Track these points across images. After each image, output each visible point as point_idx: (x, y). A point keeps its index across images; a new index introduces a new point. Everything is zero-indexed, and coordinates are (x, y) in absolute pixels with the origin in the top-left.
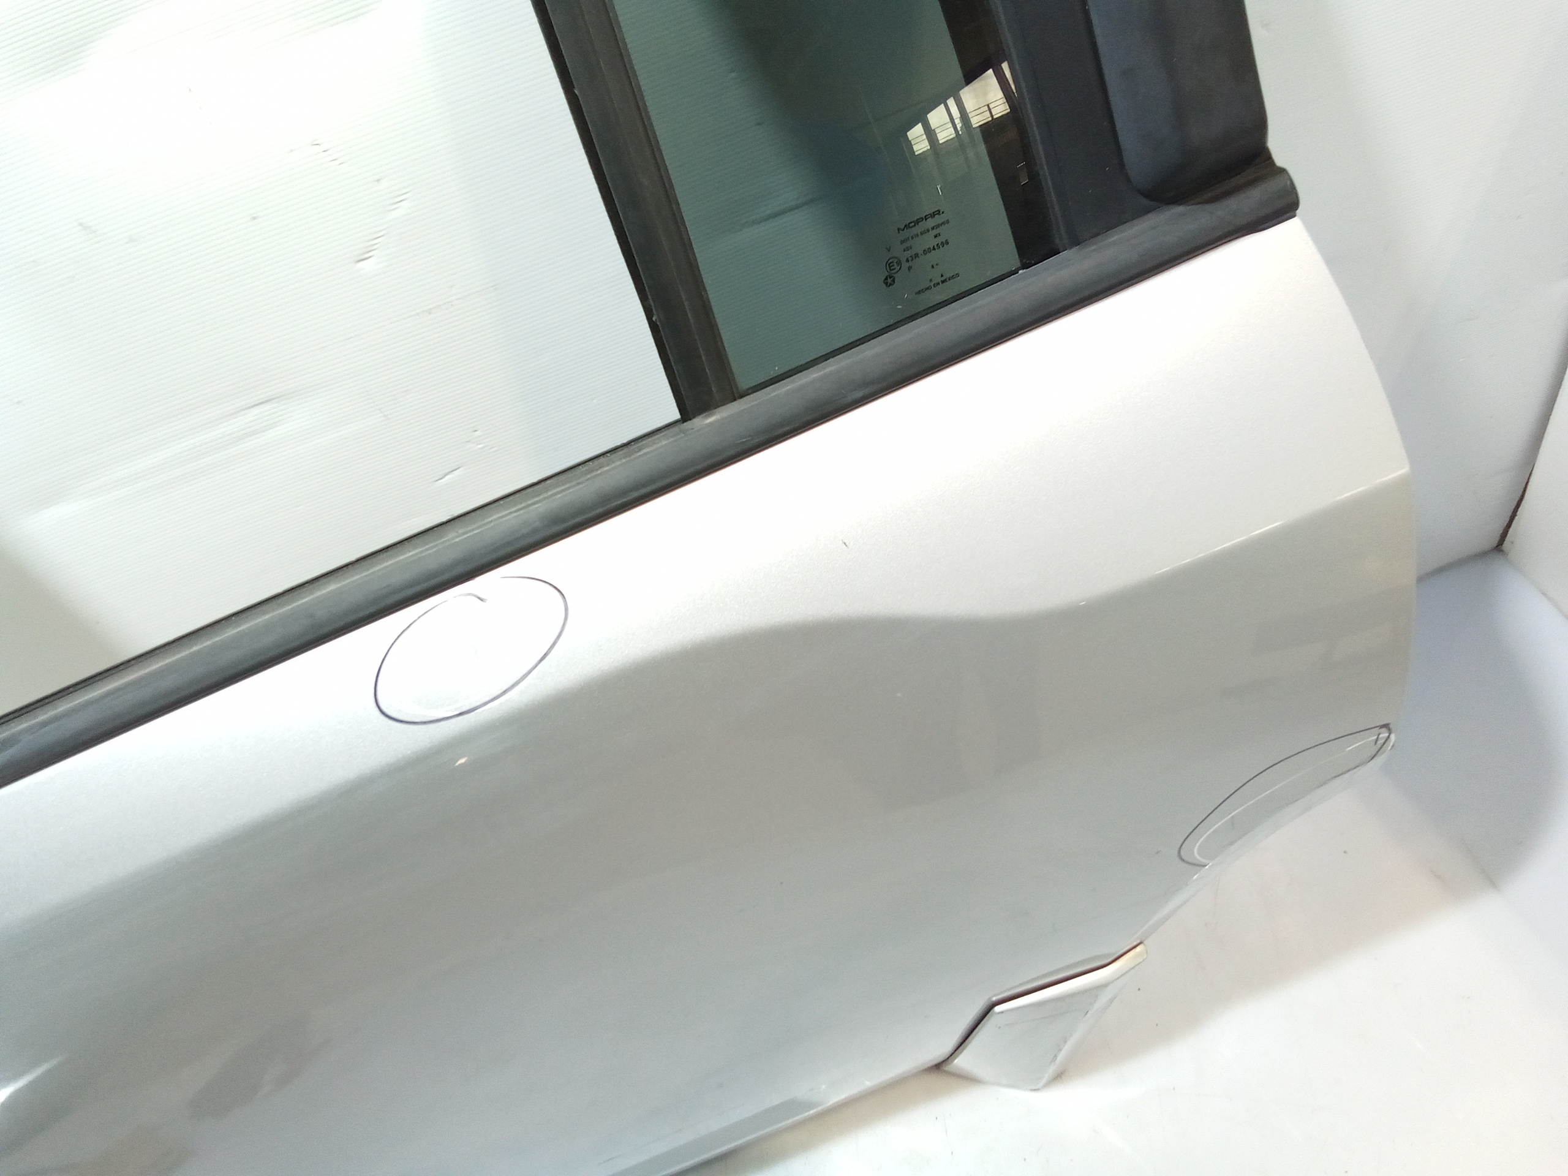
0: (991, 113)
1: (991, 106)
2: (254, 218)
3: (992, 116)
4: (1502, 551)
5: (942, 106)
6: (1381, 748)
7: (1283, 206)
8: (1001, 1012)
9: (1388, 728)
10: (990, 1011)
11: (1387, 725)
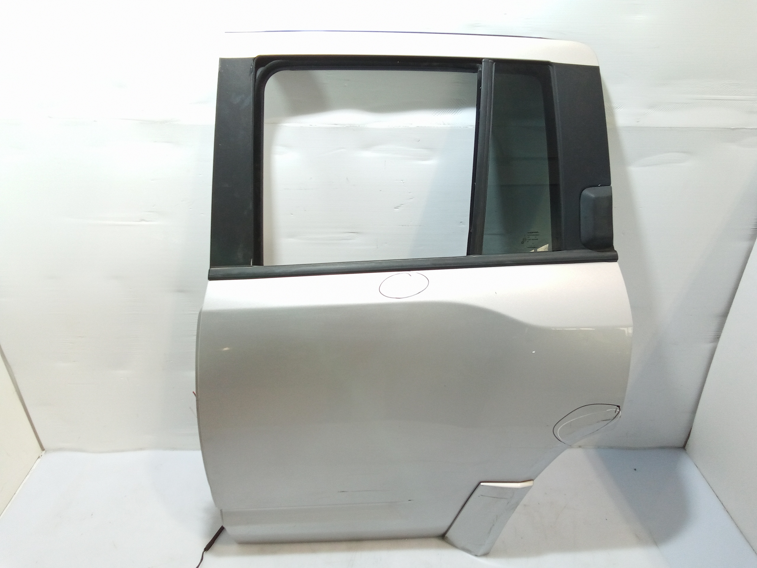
2: (381, 191)
4: (685, 449)
6: (617, 415)
7: (614, 259)
8: (483, 485)
9: (619, 408)
10: (478, 485)
11: (619, 406)
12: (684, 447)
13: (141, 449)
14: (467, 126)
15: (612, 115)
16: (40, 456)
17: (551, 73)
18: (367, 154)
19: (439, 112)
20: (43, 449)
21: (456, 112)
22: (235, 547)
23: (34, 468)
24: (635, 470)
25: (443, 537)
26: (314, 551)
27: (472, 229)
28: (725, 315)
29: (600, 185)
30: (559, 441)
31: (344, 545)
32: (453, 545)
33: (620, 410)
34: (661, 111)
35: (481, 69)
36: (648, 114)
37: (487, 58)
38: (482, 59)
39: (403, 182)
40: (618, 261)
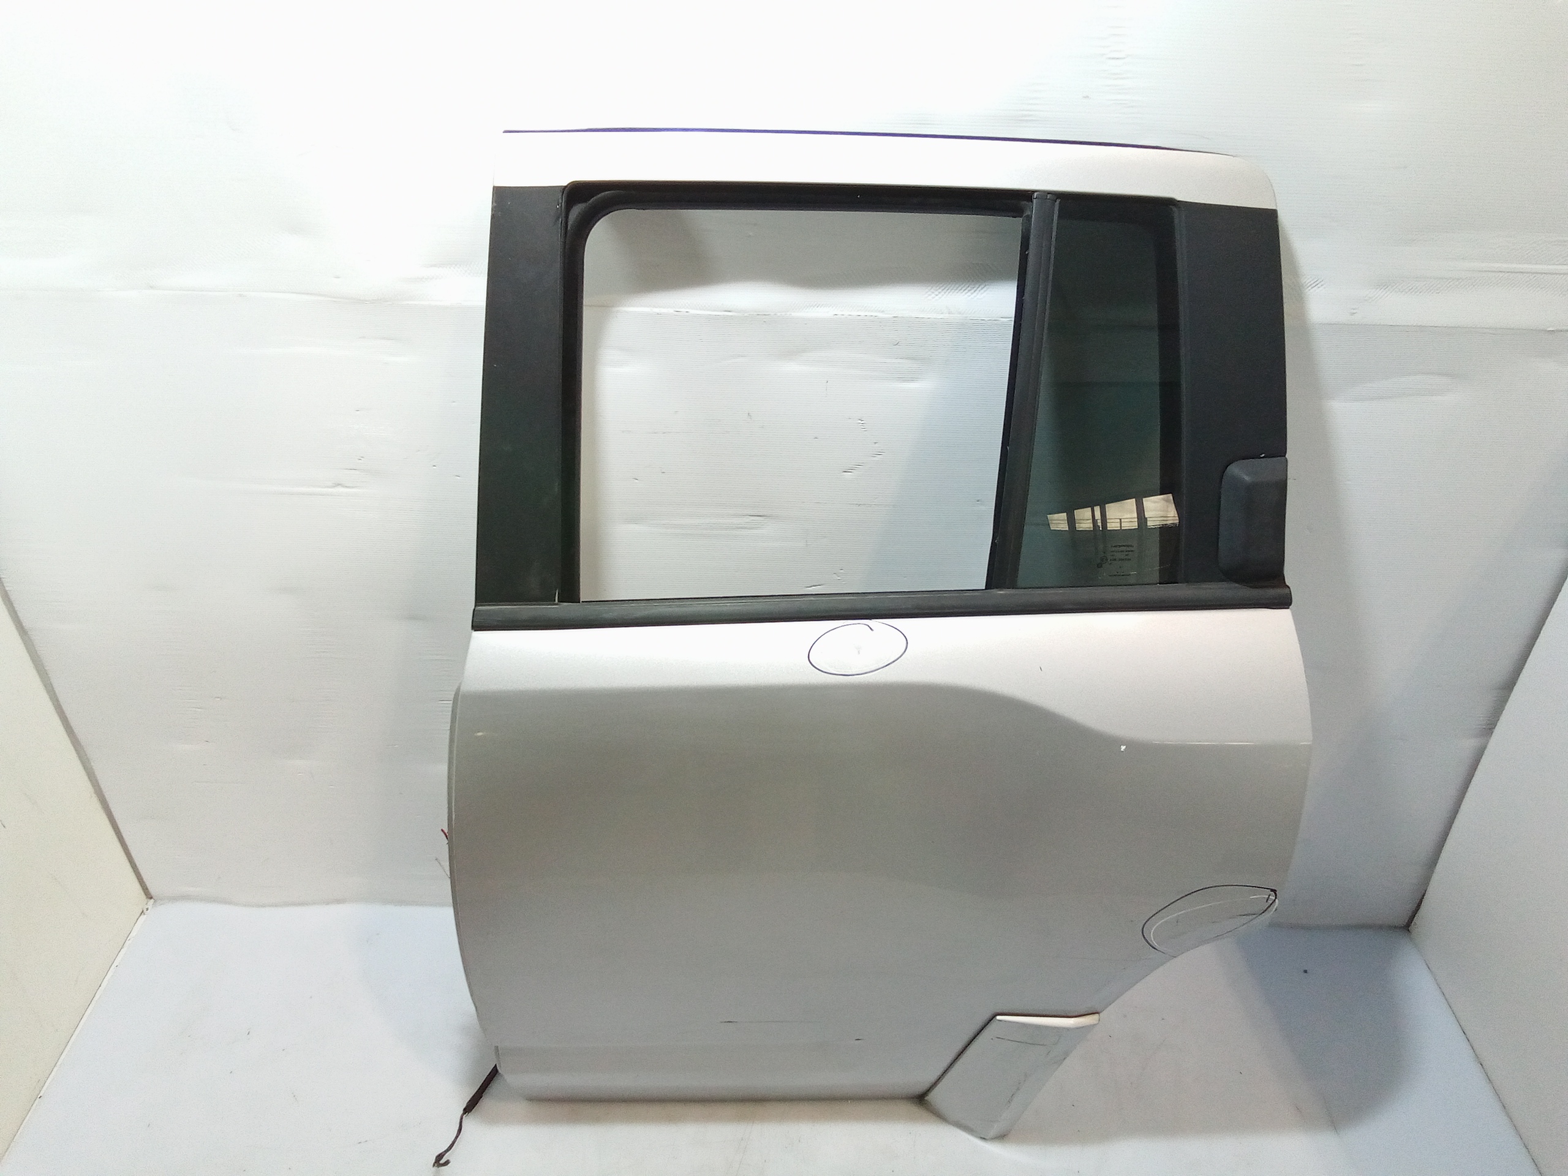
0: (1121, 524)
1: (1122, 520)
2: (816, 438)
3: (1121, 527)
4: (1409, 931)
5: (1090, 509)
6: (1269, 907)
7: (1284, 602)
8: (1000, 1021)
9: (1275, 894)
10: (992, 1019)
11: (1275, 890)
12: (1407, 926)
13: (339, 901)
14: (997, 317)
15: (1300, 298)
16: (145, 910)
17: (1176, 221)
18: (792, 367)
19: (939, 288)
20: (149, 897)
21: (975, 289)
22: (521, 1107)
23: (133, 934)
24: (1306, 971)
25: (921, 1099)
26: (670, 1119)
27: (998, 538)
28: (1509, 685)
29: (1263, 455)
30: (1154, 949)
31: (730, 1110)
32: (939, 1116)
33: (1276, 898)
34: (1403, 293)
35: (1028, 213)
36: (1374, 298)
37: (1044, 192)
38: (1034, 192)
39: (863, 422)
40: (1290, 607)
